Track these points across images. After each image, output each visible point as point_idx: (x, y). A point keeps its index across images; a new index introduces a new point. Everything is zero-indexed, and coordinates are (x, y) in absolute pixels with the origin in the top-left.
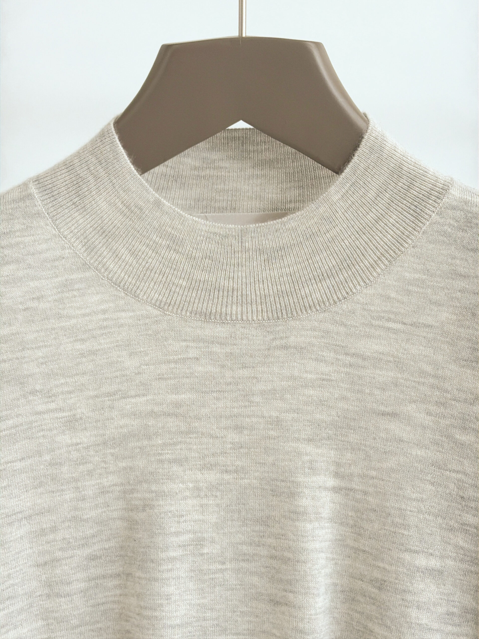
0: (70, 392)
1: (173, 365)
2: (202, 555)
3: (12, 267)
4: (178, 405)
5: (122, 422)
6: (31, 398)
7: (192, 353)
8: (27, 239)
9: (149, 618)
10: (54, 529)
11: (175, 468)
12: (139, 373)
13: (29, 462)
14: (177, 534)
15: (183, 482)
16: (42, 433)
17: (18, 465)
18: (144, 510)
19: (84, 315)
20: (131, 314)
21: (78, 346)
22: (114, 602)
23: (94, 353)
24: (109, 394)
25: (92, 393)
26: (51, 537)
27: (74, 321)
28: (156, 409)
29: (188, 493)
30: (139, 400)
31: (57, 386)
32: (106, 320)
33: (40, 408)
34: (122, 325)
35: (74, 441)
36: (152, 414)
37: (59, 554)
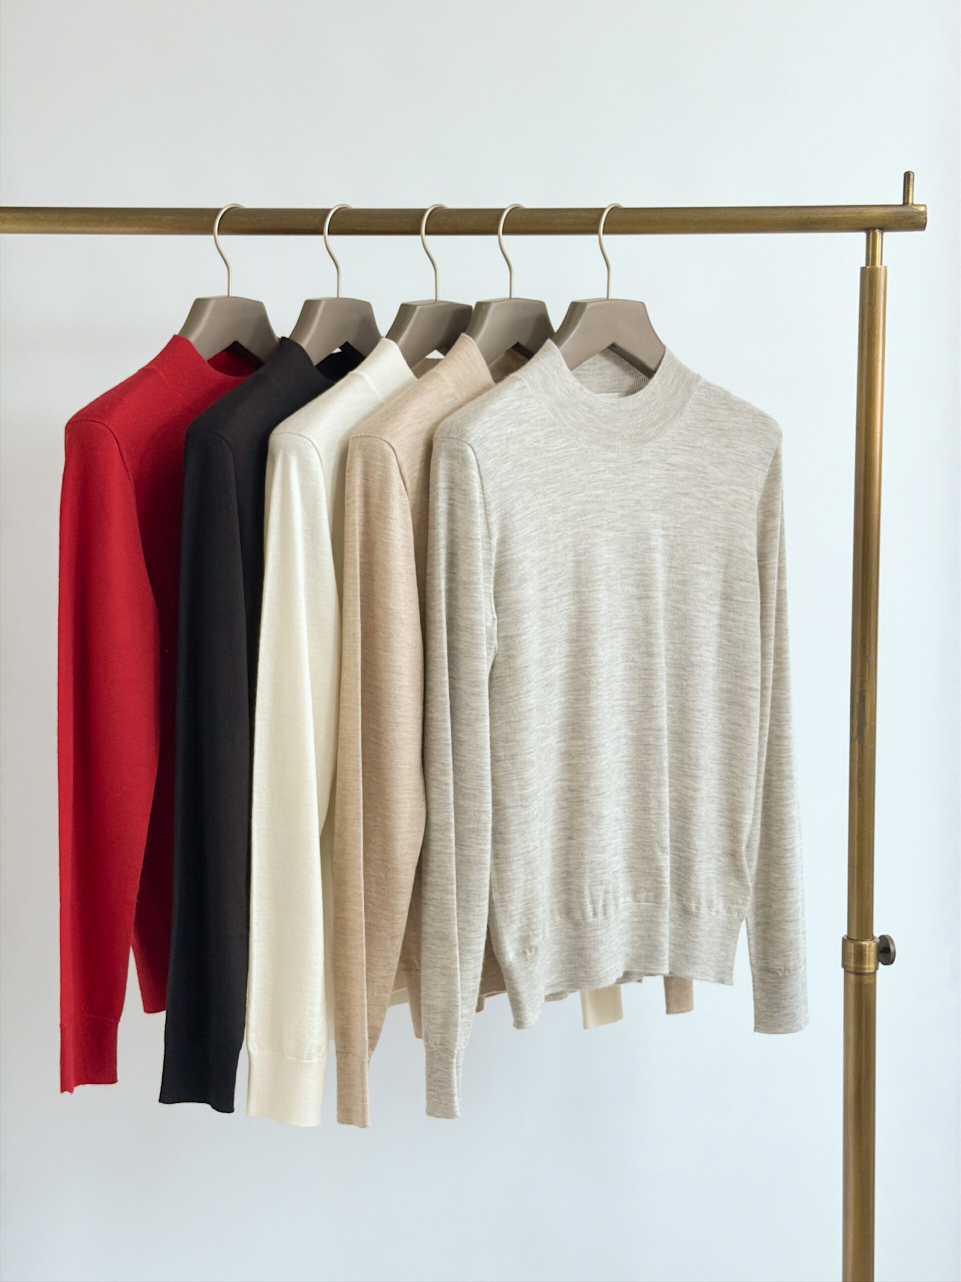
0: (553, 492)
1: (594, 475)
2: (609, 576)
3: (526, 424)
4: (597, 496)
5: (574, 507)
6: (538, 496)
7: (602, 468)
8: (529, 410)
9: (592, 612)
10: (546, 570)
11: (598, 531)
12: (580, 480)
13: (538, 532)
14: (602, 565)
15: (602, 538)
16: (542, 516)
17: (534, 534)
18: (585, 555)
19: (557, 450)
20: (575, 448)
21: (555, 467)
22: (566, 610)
23: (561, 470)
24: (569, 493)
25: (562, 492)
26: (545, 574)
27: (552, 454)
28: (589, 499)
29: (603, 544)
30: (582, 495)
31: (548, 489)
32: (565, 452)
33: (541, 501)
34: (572, 455)
35: (555, 519)
36: (587, 502)
37: (548, 583)
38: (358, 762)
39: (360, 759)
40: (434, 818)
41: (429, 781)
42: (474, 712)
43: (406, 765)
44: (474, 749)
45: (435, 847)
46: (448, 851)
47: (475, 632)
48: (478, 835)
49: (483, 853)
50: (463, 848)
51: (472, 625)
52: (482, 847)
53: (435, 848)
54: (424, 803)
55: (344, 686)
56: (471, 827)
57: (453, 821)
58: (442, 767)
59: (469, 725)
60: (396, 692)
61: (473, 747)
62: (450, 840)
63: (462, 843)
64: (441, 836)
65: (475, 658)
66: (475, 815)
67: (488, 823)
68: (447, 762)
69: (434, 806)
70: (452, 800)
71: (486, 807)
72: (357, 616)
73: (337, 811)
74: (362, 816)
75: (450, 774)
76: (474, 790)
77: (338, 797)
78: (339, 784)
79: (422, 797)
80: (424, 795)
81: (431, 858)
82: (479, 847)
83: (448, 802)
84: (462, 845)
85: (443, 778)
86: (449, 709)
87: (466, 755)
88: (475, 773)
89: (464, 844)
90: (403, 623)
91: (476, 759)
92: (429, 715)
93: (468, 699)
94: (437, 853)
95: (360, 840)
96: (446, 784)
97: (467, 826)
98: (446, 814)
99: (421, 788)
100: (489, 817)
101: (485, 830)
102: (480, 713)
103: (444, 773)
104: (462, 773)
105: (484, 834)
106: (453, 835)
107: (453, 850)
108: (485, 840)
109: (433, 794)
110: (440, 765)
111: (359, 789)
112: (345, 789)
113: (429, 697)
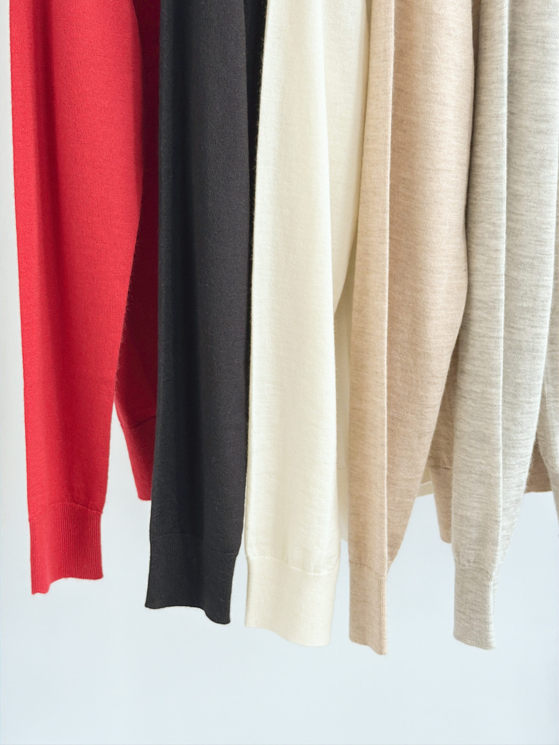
38: (384, 219)
39: (387, 216)
40: (478, 293)
41: (473, 246)
42: (538, 156)
43: (445, 224)
44: (535, 205)
45: (476, 328)
46: (495, 335)
47: (547, 46)
48: (533, 316)
49: (538, 338)
50: (512, 330)
51: (544, 37)
52: (539, 331)
53: (479, 331)
54: (465, 274)
55: (370, 121)
56: (525, 305)
57: (502, 297)
58: (492, 229)
59: (530, 174)
60: (437, 129)
61: (534, 202)
62: (498, 321)
63: (511, 324)
64: (485, 315)
65: (545, 82)
66: (531, 291)
67: (547, 301)
68: (499, 222)
69: (478, 277)
70: (502, 270)
71: (547, 280)
72: (390, 24)
73: (357, 281)
74: (387, 288)
75: (502, 237)
76: (533, 258)
77: (358, 264)
78: (359, 247)
79: (464, 265)
80: (466, 264)
81: (471, 342)
82: (534, 330)
83: (498, 273)
84: (513, 328)
85: (493, 242)
86: (505, 152)
87: (524, 213)
88: (536, 236)
89: (515, 326)
90: (451, 35)
91: (538, 219)
92: (478, 161)
93: (531, 139)
94: (480, 337)
95: (384, 318)
96: (497, 250)
97: (520, 304)
98: (494, 288)
99: (463, 254)
100: (549, 294)
101: (543, 310)
102: (547, 158)
103: (495, 235)
104: (517, 236)
105: (542, 315)
106: (502, 315)
107: (502, 334)
108: (542, 321)
109: (478, 263)
110: (487, 226)
111: (384, 255)
112: (368, 254)
113: (480, 138)
